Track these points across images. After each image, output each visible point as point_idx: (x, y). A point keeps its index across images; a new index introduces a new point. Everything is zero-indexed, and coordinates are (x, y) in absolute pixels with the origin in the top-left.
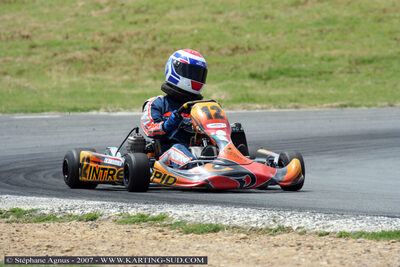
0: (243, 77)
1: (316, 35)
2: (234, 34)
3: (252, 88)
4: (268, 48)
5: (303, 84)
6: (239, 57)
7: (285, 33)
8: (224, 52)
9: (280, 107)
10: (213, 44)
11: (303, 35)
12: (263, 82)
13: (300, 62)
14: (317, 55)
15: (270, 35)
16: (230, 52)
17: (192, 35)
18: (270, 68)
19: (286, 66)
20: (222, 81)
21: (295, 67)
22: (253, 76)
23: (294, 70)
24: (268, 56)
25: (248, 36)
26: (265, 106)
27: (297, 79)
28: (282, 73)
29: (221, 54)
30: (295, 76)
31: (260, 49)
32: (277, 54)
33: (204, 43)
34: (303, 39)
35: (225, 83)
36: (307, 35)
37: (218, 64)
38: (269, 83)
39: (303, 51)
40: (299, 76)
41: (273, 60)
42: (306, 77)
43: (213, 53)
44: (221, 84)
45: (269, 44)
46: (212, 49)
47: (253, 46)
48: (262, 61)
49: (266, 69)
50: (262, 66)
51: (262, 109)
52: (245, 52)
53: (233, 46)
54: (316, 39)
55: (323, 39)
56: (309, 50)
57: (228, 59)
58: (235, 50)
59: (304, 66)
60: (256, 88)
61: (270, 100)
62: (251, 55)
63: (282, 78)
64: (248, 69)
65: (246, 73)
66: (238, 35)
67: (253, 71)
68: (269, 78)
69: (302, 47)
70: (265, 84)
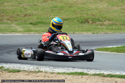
0: (28, 24)
1: (51, 11)
2: (25, 10)
3: (31, 27)
4: (36, 15)
5: (46, 26)
6: (26, 18)
7: (41, 10)
8: (22, 16)
9: (39, 34)
10: (18, 13)
11: (46, 11)
12: (34, 25)
13: (46, 19)
14: (51, 17)
15: (36, 11)
16: (24, 16)
17: (12, 11)
18: (36, 21)
19: (41, 21)
20: (21, 25)
21: (44, 21)
22: (31, 24)
23: (44, 22)
24: (36, 18)
25: (29, 11)
26: (34, 33)
28: (40, 23)
31: (33, 15)
32: (38, 17)
33: (16, 13)
34: (47, 12)
35: (22, 26)
36: (48, 11)
37: (20, 20)
38: (36, 26)
39: (47, 16)
40: (45, 24)
41: (37, 19)
42: (47, 24)
43: (18, 16)
45: (36, 14)
46: (18, 15)
47: (31, 14)
48: (34, 19)
49: (35, 21)
50: (34, 20)
51: (34, 34)
52: (28, 16)
53: (25, 14)
54: (51, 12)
55: (53, 12)
56: (48, 16)
57: (23, 18)
58: (25, 15)
59: (47, 21)
60: (32, 27)
61: (36, 31)
62: (30, 17)
63: (40, 24)
64: (29, 21)
65: (29, 22)
66: (27, 11)
67: (31, 22)
68: (36, 24)
69: (46, 15)
70: (35, 26)
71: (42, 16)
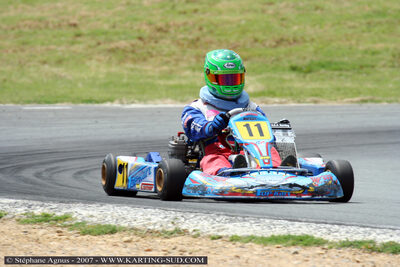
0: (284, 70)
1: (364, 27)
2: (282, 25)
4: (313, 40)
5: (342, 78)
6: (282, 49)
7: (333, 25)
8: (267, 44)
9: (299, 102)
10: (260, 36)
11: (350, 27)
12: (302, 75)
13: (343, 55)
14: (361, 48)
15: (317, 27)
16: (274, 44)
17: (239, 26)
18: (312, 61)
19: (328, 59)
20: (260, 73)
21: (337, 59)
22: (294, 69)
23: (336, 64)
24: (311, 49)
25: (296, 28)
26: (284, 100)
27: (337, 73)
28: (323, 66)
29: (264, 45)
30: (336, 70)
31: (305, 41)
32: (320, 46)
33: (249, 35)
34: (350, 32)
35: (264, 76)
36: (354, 27)
37: (260, 55)
38: (309, 75)
39: (348, 43)
40: (341, 70)
41: (316, 52)
42: (347, 70)
43: (257, 44)
44: (259, 77)
45: (314, 36)
46: (256, 40)
47: (298, 38)
48: (305, 54)
49: (308, 61)
50: (304, 58)
51: (281, 103)
52: (290, 44)
53: (277, 37)
54: (363, 32)
55: (370, 31)
56: (353, 42)
57: (271, 51)
58: (280, 42)
59: (346, 59)
62: (295, 47)
63: (322, 71)
64: (289, 61)
65: (287, 65)
66: (286, 27)
67: (294, 64)
68: (310, 71)
69: (348, 40)
70: (304, 77)
71: (334, 44)
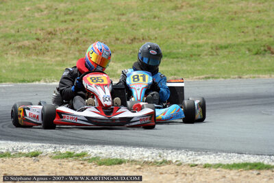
1: (189, 29)
2: (133, 29)
4: (156, 38)
5: (180, 63)
6: (136, 45)
7: (168, 28)
8: (125, 41)
10: (119, 36)
11: (179, 30)
13: (178, 48)
14: (189, 43)
15: (157, 30)
16: (130, 41)
17: (104, 30)
19: (168, 51)
20: (124, 62)
21: (174, 51)
23: (174, 54)
25: (143, 30)
27: (175, 60)
29: (123, 43)
30: (174, 58)
31: (151, 39)
32: (162, 42)
33: (112, 35)
34: (180, 32)
35: (126, 63)
36: (182, 29)
37: (122, 49)
39: (180, 40)
40: (177, 58)
42: (182, 58)
43: (119, 42)
45: (156, 36)
46: (117, 39)
47: (146, 37)
52: (140, 41)
53: (133, 37)
54: (189, 32)
55: (193, 32)
56: (184, 39)
57: (129, 46)
58: (134, 40)
59: (180, 51)
66: (136, 30)
69: (179, 38)
71: (170, 41)
